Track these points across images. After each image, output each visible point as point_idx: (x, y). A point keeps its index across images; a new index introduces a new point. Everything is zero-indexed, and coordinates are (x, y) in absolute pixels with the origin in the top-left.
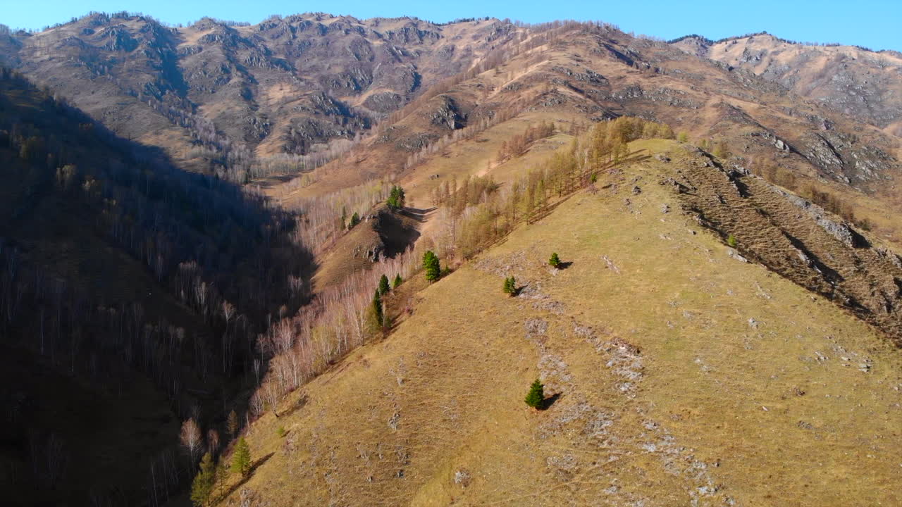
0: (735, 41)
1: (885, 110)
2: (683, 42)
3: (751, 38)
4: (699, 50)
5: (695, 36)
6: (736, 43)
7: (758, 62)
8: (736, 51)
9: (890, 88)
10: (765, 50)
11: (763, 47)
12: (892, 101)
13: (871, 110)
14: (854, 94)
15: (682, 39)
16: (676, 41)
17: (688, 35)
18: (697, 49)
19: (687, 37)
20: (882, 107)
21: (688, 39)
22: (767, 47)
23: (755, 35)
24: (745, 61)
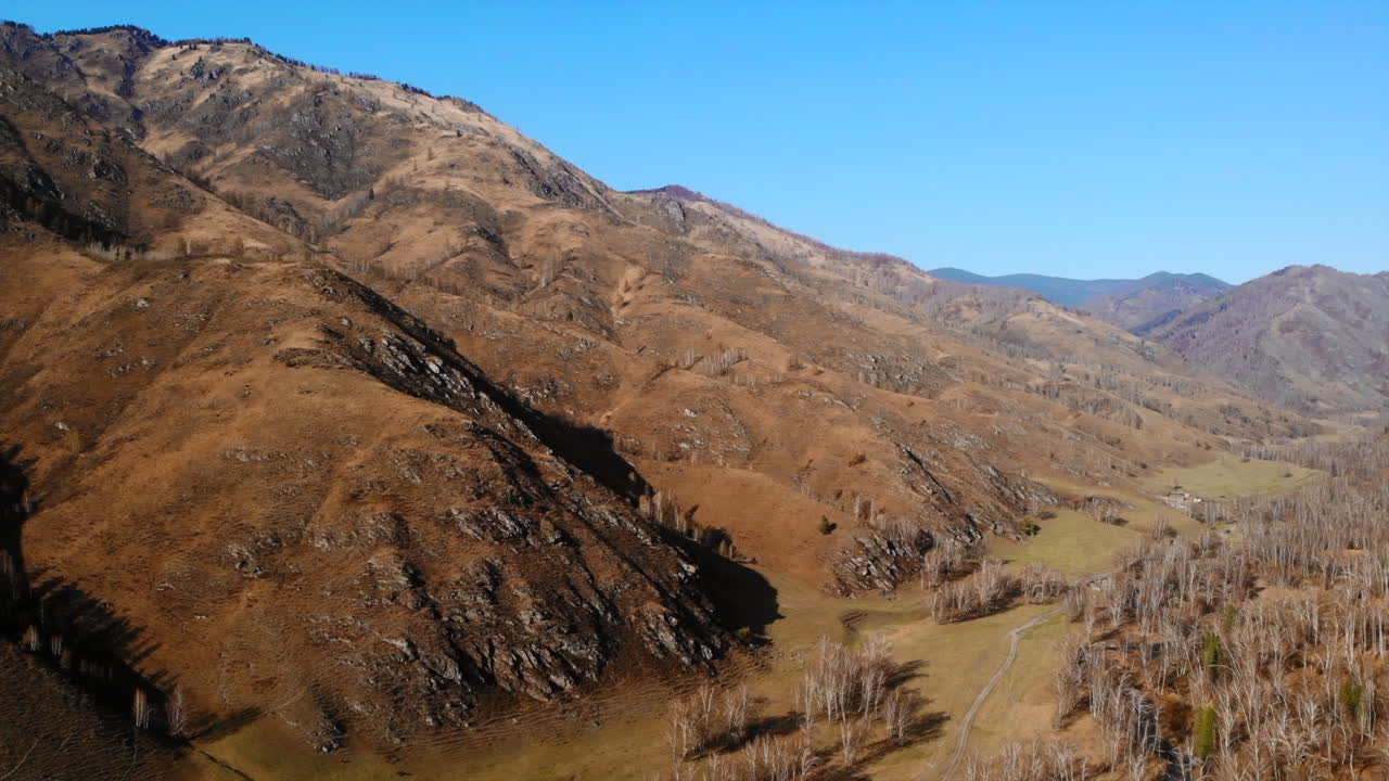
0: (194, 45)
1: (353, 171)
2: (108, 35)
3: (217, 45)
4: (130, 50)
5: (131, 28)
6: (195, 48)
7: (212, 81)
8: (186, 62)
9: (372, 140)
10: (230, 66)
11: (228, 61)
12: (365, 160)
13: (331, 169)
14: (315, 144)
15: (106, 30)
16: (96, 31)
17: (120, 24)
18: (126, 48)
19: (117, 27)
20: (349, 166)
21: (117, 31)
22: (234, 61)
23: (226, 41)
24: (193, 77)
